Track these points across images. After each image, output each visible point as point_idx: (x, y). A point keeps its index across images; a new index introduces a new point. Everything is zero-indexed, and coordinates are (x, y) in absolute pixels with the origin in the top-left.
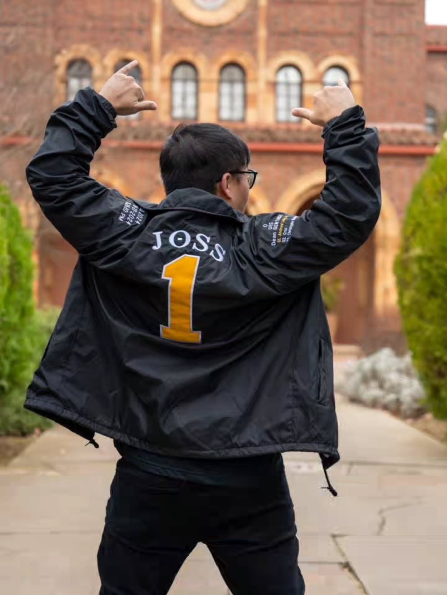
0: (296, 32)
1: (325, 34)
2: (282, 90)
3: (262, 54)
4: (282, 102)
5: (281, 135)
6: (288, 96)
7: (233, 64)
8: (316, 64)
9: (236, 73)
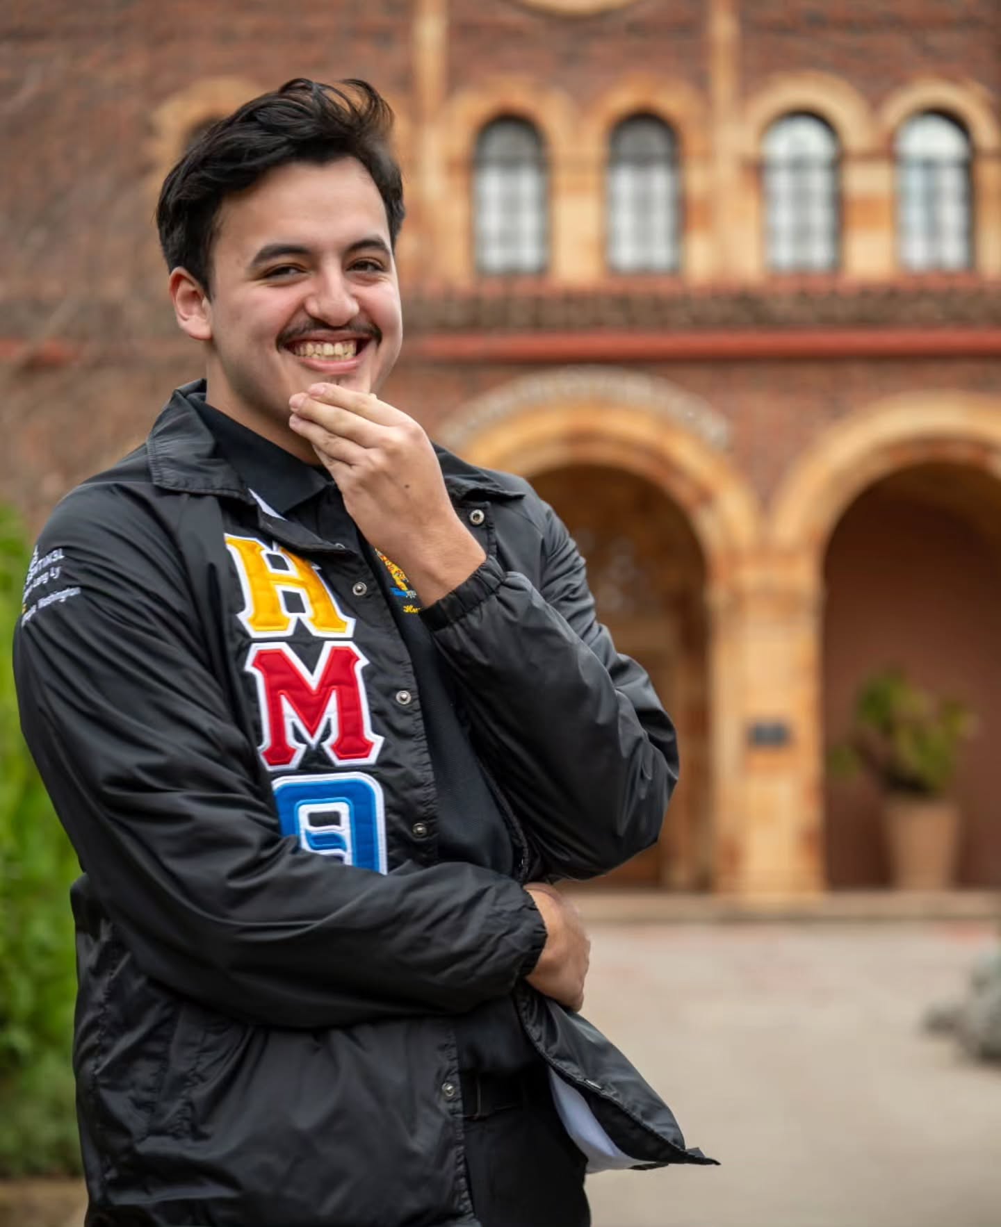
0: (816, 23)
1: (897, 23)
2: (782, 182)
3: (723, 83)
4: (784, 217)
5: (783, 307)
6: (801, 198)
7: (644, 117)
8: (875, 102)
9: (653, 140)
